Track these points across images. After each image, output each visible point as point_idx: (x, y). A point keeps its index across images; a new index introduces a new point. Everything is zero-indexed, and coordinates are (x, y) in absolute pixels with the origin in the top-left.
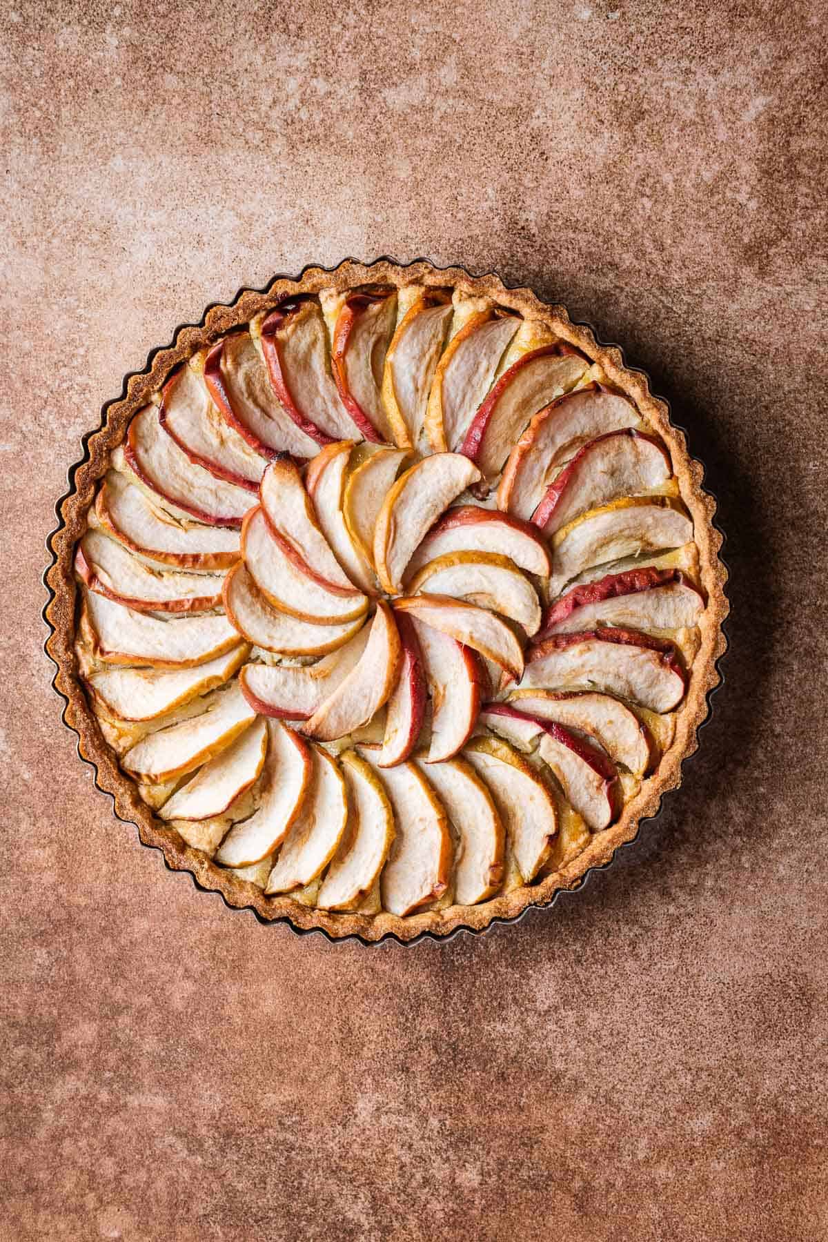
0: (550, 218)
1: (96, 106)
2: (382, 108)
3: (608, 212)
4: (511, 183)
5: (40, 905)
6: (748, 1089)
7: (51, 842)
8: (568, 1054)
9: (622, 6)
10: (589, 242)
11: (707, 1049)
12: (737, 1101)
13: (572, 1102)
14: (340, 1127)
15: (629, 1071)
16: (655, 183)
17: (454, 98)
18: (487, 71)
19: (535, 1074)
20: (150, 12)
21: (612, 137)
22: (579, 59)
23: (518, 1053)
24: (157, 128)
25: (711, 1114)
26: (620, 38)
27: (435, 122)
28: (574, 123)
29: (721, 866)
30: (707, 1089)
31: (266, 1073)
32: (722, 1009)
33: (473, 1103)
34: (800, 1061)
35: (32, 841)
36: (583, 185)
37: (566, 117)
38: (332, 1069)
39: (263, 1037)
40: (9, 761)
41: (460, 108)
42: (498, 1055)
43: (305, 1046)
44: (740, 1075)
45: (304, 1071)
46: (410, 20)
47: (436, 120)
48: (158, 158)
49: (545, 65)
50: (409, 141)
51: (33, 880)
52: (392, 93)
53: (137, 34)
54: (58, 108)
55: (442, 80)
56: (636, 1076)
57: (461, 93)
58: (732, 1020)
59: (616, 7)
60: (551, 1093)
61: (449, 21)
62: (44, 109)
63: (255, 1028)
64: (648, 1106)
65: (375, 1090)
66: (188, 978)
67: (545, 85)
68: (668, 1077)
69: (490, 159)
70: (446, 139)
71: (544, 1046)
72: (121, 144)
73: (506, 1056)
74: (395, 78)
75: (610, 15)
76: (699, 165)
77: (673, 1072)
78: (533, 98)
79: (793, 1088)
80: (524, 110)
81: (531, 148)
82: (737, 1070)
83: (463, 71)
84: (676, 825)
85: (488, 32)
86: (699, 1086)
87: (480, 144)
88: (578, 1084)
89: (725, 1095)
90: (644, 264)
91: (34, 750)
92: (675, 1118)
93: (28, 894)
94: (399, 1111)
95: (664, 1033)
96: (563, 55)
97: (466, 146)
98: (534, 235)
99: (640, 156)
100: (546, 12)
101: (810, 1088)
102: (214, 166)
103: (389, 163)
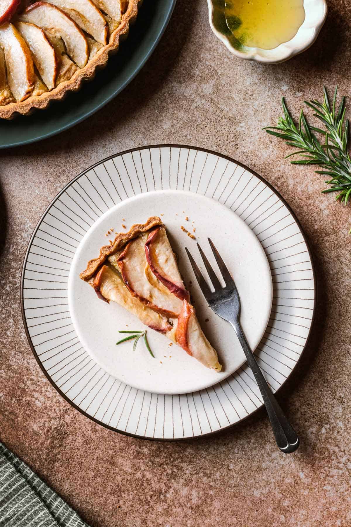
2: (169, 90)
9: (304, 91)
16: (284, 182)
17: (206, 100)
18: (227, 94)
21: (273, 151)
22: (273, 108)
26: (296, 106)
27: (192, 108)
28: (257, 137)
29: (176, 521)
37: (255, 133)
41: (207, 107)
46: (200, 55)
47: (192, 107)
49: (256, 103)
50: (176, 112)
52: (177, 85)
55: (204, 89)
57: (210, 100)
59: (301, 91)
61: (219, 63)
67: (252, 113)
69: (211, 137)
70: (194, 118)
74: (182, 79)
75: (297, 93)
76: (309, 182)
78: (243, 117)
80: (237, 121)
81: (232, 140)
83: (216, 90)
84: (163, 492)
85: (235, 76)
87: (208, 128)
96: (266, 103)
97: (202, 126)
99: (283, 166)
100: (267, 78)
103: (161, 118)
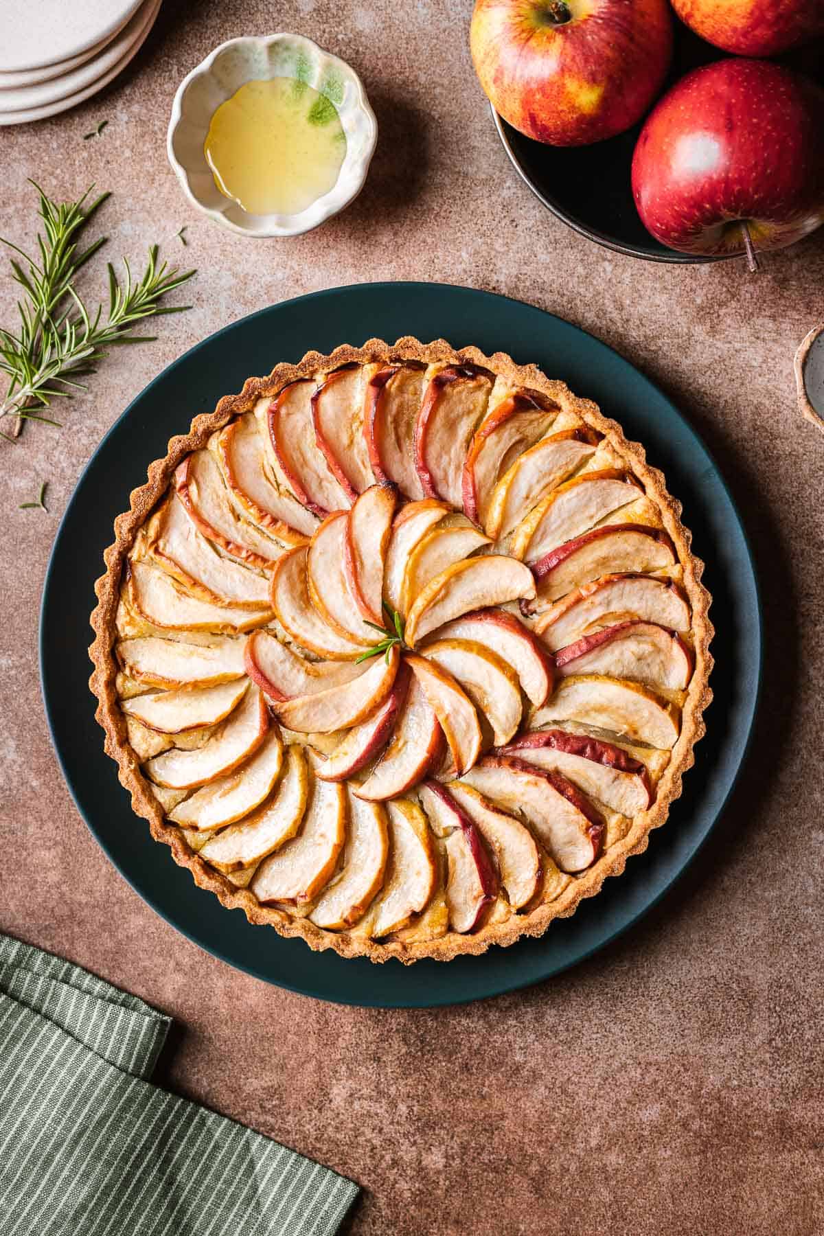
0: (519, 279)
1: (107, 176)
3: (572, 275)
4: (484, 247)
5: (44, 901)
6: (693, 1083)
7: (56, 844)
8: (527, 1048)
10: (555, 302)
11: (656, 1045)
12: (683, 1094)
13: (530, 1092)
14: (316, 1111)
15: (583, 1064)
19: (497, 1064)
20: (157, 91)
23: (481, 1045)
24: (162, 195)
25: (659, 1105)
30: (656, 1082)
31: (249, 1060)
32: (670, 1009)
33: (438, 1091)
34: (741, 1057)
35: (39, 843)
36: (550, 250)
38: (309, 1058)
39: (246, 1026)
40: (18, 769)
42: (462, 1047)
43: (285, 1036)
44: (686, 1070)
45: (284, 1059)
48: (162, 222)
51: (39, 879)
53: (145, 111)
54: (73, 177)
56: (589, 1069)
58: (679, 1018)
60: (511, 1083)
62: (60, 177)
63: (240, 1018)
64: (600, 1097)
65: (349, 1078)
66: (179, 971)
68: (619, 1070)
71: (505, 1039)
72: (130, 210)
73: (470, 1049)
77: (624, 1066)
79: (735, 1083)
82: (683, 1065)
86: (648, 1081)
88: (535, 1076)
89: (671, 1088)
90: (604, 322)
91: (41, 760)
92: (625, 1109)
93: (34, 892)
95: (615, 1029)
101: (751, 1083)
102: (213, 230)
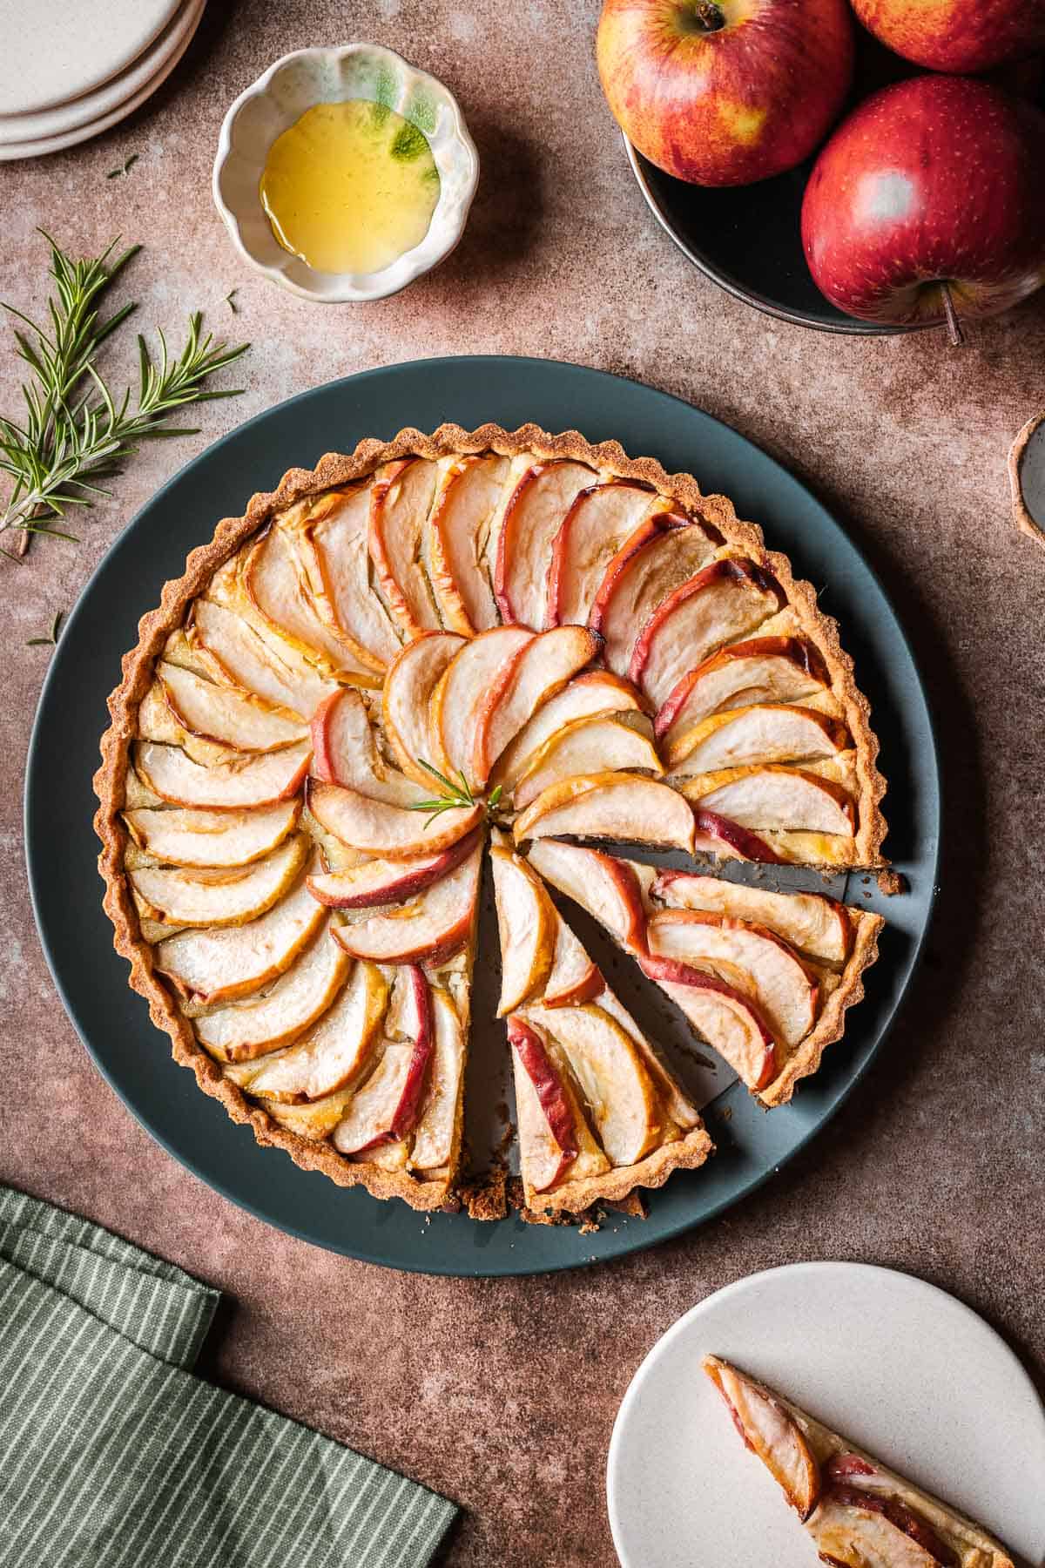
0: (659, 355)
1: (137, 224)
3: (726, 349)
4: (614, 315)
5: (58, 1144)
10: (704, 384)
14: (403, 1410)
18: (587, 186)
20: (200, 117)
23: (611, 1326)
24: (206, 249)
31: (318, 1345)
35: (51, 1070)
36: (698, 318)
38: (394, 1342)
39: (313, 1303)
40: (25, 977)
42: (588, 1329)
43: (364, 1315)
45: (362, 1344)
48: (207, 283)
51: (51, 1116)
53: (184, 142)
54: (93, 226)
62: (77, 227)
63: (306, 1292)
65: (444, 1368)
66: (228, 1232)
71: (642, 1318)
72: (166, 267)
73: (597, 1331)
78: (640, 217)
80: (630, 231)
81: (638, 274)
90: (767, 410)
93: (44, 1132)
94: (472, 1393)
98: (640, 375)
102: (271, 294)
